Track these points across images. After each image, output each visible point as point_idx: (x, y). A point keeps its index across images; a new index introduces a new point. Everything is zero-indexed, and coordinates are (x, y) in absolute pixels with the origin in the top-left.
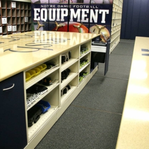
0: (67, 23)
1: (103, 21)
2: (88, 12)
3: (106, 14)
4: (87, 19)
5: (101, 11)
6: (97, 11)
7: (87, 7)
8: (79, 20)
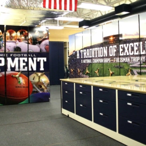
0: (4, 73)
1: (42, 69)
2: (26, 60)
3: (44, 62)
4: (26, 68)
5: (39, 59)
6: (35, 59)
7: (25, 55)
8: (17, 69)
